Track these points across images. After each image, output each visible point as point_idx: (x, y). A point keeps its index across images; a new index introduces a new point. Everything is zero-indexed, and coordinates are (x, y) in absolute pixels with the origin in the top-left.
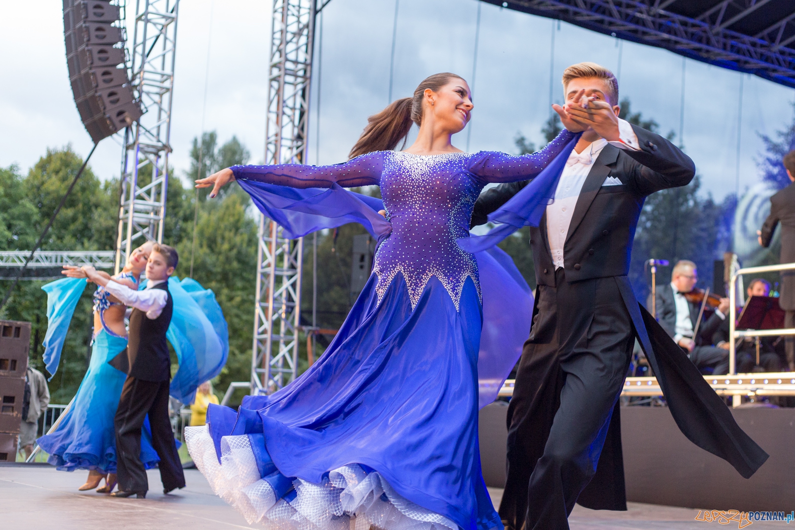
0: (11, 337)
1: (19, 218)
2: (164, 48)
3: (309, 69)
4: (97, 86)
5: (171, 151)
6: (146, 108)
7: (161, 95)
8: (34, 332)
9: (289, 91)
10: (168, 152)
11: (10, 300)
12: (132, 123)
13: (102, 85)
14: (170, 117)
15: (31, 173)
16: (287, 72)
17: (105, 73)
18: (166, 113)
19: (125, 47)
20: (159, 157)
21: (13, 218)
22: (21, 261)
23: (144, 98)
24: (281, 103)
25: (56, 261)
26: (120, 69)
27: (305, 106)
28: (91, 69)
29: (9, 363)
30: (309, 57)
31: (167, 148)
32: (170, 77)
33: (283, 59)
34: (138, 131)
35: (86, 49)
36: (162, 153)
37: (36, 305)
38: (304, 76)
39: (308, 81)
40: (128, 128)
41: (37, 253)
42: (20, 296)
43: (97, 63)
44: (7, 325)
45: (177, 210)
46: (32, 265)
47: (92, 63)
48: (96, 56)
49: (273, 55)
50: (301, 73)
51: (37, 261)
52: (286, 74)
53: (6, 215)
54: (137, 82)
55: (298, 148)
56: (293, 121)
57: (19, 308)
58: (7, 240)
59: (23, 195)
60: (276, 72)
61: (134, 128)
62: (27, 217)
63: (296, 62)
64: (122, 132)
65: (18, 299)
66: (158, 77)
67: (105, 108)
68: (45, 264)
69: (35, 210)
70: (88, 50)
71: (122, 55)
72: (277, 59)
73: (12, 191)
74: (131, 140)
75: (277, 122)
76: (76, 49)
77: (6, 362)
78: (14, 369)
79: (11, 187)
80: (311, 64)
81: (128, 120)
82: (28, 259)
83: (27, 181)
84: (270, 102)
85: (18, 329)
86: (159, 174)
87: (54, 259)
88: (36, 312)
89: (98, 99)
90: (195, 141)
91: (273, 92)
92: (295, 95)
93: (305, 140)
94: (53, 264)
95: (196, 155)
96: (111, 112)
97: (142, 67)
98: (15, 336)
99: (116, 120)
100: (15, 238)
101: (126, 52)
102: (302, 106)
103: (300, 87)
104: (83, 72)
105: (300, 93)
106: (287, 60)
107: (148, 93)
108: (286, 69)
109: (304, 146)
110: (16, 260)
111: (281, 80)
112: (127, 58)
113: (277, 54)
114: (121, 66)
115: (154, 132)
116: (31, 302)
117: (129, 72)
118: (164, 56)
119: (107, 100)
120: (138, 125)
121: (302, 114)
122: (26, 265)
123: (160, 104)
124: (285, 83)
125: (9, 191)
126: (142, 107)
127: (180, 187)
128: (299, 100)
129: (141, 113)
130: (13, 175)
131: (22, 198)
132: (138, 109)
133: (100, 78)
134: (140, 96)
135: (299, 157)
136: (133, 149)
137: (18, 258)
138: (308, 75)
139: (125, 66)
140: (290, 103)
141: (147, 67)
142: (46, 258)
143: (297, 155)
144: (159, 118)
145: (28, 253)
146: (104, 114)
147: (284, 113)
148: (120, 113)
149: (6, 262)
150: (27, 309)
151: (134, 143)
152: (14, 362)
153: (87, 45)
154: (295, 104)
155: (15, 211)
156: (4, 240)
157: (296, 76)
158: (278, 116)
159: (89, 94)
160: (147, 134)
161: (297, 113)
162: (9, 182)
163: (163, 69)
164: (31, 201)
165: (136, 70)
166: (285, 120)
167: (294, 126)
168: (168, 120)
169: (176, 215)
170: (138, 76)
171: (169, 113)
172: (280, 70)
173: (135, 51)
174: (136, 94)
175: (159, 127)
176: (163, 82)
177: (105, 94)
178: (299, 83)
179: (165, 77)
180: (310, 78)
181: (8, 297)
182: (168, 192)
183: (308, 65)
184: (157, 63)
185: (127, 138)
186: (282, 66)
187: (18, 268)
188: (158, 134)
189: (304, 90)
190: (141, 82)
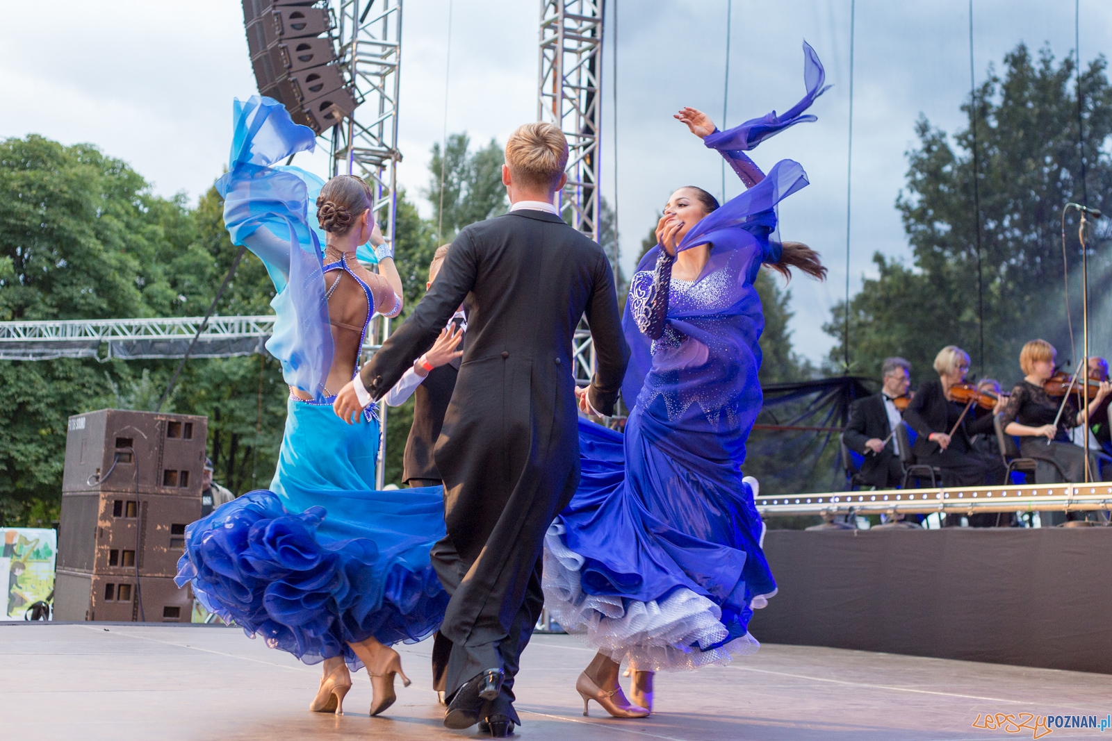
0: (179, 438)
1: (187, 270)
2: (386, 7)
3: (599, 26)
4: (290, 67)
5: (400, 158)
6: (362, 96)
7: (383, 76)
8: (213, 435)
9: (570, 61)
10: (396, 160)
11: (178, 388)
12: (342, 120)
13: (297, 65)
14: (396, 107)
15: (202, 204)
16: (568, 34)
17: (302, 47)
18: (392, 105)
19: (329, 7)
20: (383, 167)
21: (179, 271)
22: (191, 332)
23: (359, 81)
24: (559, 80)
25: (240, 331)
26: (323, 39)
27: (595, 83)
28: (280, 41)
29: (178, 475)
30: (598, 10)
31: (395, 155)
32: (396, 47)
33: (560, 14)
34: (351, 131)
35: (273, 12)
36: (387, 162)
37: (215, 395)
38: (593, 39)
39: (599, 46)
40: (337, 128)
41: (213, 320)
42: (191, 382)
43: (290, 32)
44: (173, 420)
45: (411, 251)
46: (206, 336)
47: (282, 34)
48: (288, 22)
49: (545, 9)
50: (588, 34)
51: (214, 331)
52: (565, 37)
53: (168, 267)
54: (348, 58)
55: (585, 147)
56: (577, 108)
57: (191, 400)
58: (172, 303)
59: (194, 237)
60: (550, 34)
61: (345, 127)
62: (199, 270)
63: (579, 18)
64: (328, 133)
65: (189, 387)
66: (378, 50)
67: (302, 99)
68: (224, 335)
69: (211, 259)
70: (276, 14)
71: (326, 19)
72: (550, 15)
73: (178, 232)
74: (342, 145)
75: (554, 110)
76: (259, 14)
77: (174, 474)
78: (185, 485)
79: (176, 226)
80: (602, 21)
81: (337, 115)
82: (201, 328)
83: (198, 216)
84: (544, 80)
85: (189, 426)
86: (383, 193)
87: (236, 327)
88: (215, 404)
89: (292, 85)
90: (437, 148)
91: (547, 65)
92: (579, 67)
93: (596, 135)
94: (236, 335)
95: (437, 168)
96: (312, 103)
97: (354, 36)
98: (185, 437)
99: (319, 116)
100: (183, 299)
101: (330, 13)
102: (590, 84)
103: (587, 54)
104: (269, 47)
105: (587, 64)
106: (566, 15)
107: (364, 74)
108: (565, 29)
109: (596, 143)
110: (184, 330)
111: (559, 46)
112: (332, 24)
113: (552, 8)
114: (324, 35)
115: (375, 131)
116: (208, 392)
117: (336, 42)
118: (385, 17)
119: (305, 87)
120: (352, 121)
121: (590, 96)
122: (197, 336)
123: (381, 89)
124: (565, 50)
125: (172, 231)
126: (357, 95)
127: (415, 217)
128: (586, 74)
129: (356, 104)
130: (180, 208)
131: (191, 243)
132: (352, 97)
133: (295, 55)
134: (353, 79)
135: (588, 161)
136: (345, 158)
137: (186, 326)
138: (598, 36)
139: (330, 35)
140: (572, 80)
141: (362, 36)
142: (226, 326)
143: (584, 158)
144: (382, 110)
145: (199, 320)
146: (302, 107)
147: (564, 96)
148: (325, 105)
149: (169, 333)
150: (202, 400)
151: (347, 148)
152: (185, 474)
153: (274, 7)
154: (580, 81)
155: (182, 260)
156: (166, 303)
157: (580, 39)
158: (554, 100)
159: (279, 79)
160: (365, 134)
161: (584, 94)
162: (172, 218)
163: (385, 37)
164: (205, 245)
165: (346, 40)
166: (567, 105)
167: (580, 114)
168: (394, 113)
169: (409, 258)
170: (349, 49)
171: (395, 102)
172: (556, 32)
173: (343, 13)
174: (347, 76)
175: (381, 123)
176: (384, 57)
177: (301, 77)
178: (585, 50)
179: (388, 49)
180: (602, 40)
181: (174, 385)
182: (397, 224)
183: (597, 21)
184: (376, 30)
185: (336, 142)
186: (559, 25)
187: (186, 341)
188: (381, 135)
189: (592, 60)
190: (352, 58)
